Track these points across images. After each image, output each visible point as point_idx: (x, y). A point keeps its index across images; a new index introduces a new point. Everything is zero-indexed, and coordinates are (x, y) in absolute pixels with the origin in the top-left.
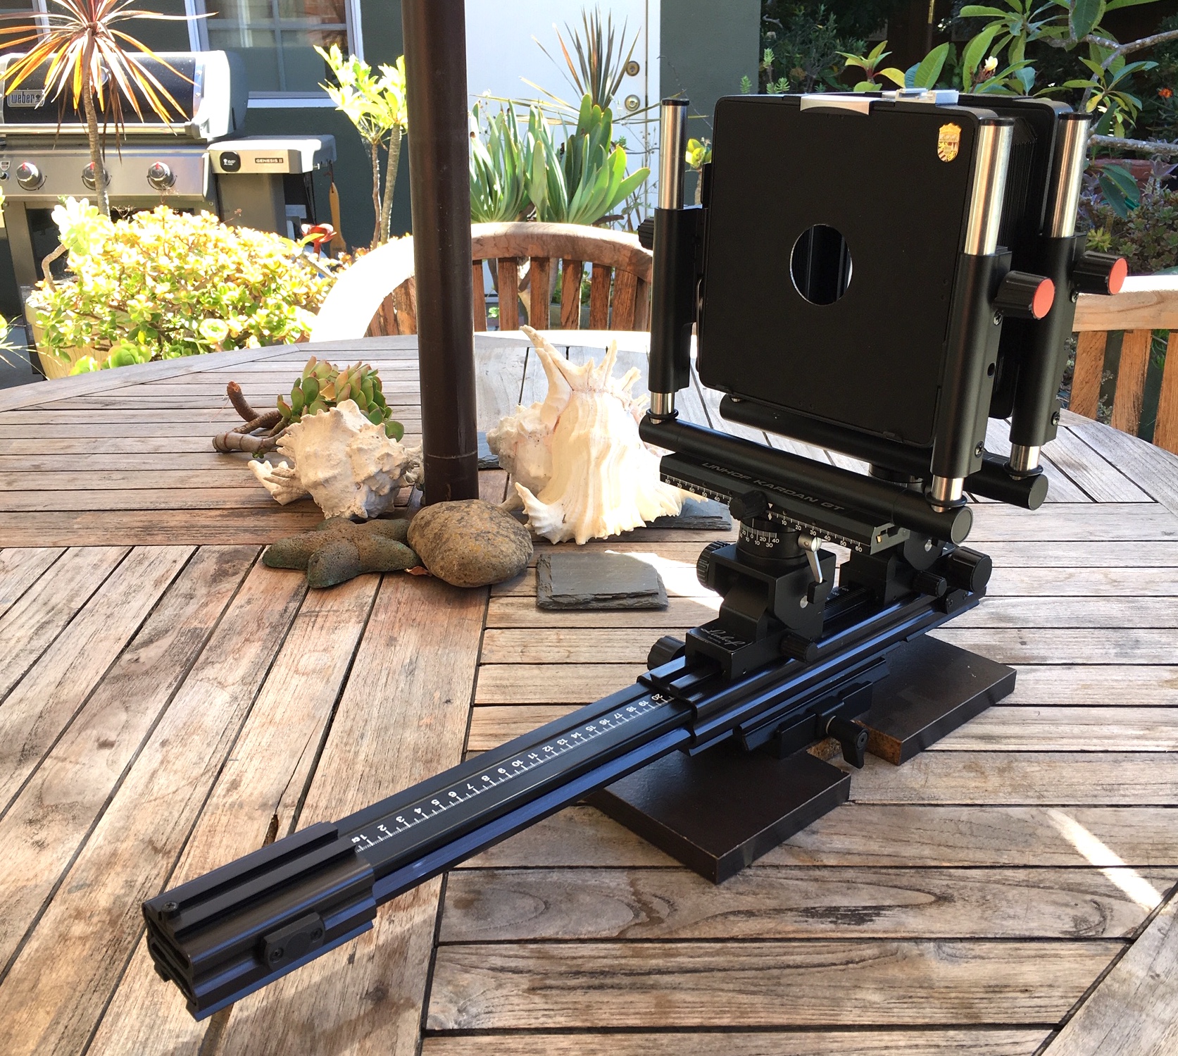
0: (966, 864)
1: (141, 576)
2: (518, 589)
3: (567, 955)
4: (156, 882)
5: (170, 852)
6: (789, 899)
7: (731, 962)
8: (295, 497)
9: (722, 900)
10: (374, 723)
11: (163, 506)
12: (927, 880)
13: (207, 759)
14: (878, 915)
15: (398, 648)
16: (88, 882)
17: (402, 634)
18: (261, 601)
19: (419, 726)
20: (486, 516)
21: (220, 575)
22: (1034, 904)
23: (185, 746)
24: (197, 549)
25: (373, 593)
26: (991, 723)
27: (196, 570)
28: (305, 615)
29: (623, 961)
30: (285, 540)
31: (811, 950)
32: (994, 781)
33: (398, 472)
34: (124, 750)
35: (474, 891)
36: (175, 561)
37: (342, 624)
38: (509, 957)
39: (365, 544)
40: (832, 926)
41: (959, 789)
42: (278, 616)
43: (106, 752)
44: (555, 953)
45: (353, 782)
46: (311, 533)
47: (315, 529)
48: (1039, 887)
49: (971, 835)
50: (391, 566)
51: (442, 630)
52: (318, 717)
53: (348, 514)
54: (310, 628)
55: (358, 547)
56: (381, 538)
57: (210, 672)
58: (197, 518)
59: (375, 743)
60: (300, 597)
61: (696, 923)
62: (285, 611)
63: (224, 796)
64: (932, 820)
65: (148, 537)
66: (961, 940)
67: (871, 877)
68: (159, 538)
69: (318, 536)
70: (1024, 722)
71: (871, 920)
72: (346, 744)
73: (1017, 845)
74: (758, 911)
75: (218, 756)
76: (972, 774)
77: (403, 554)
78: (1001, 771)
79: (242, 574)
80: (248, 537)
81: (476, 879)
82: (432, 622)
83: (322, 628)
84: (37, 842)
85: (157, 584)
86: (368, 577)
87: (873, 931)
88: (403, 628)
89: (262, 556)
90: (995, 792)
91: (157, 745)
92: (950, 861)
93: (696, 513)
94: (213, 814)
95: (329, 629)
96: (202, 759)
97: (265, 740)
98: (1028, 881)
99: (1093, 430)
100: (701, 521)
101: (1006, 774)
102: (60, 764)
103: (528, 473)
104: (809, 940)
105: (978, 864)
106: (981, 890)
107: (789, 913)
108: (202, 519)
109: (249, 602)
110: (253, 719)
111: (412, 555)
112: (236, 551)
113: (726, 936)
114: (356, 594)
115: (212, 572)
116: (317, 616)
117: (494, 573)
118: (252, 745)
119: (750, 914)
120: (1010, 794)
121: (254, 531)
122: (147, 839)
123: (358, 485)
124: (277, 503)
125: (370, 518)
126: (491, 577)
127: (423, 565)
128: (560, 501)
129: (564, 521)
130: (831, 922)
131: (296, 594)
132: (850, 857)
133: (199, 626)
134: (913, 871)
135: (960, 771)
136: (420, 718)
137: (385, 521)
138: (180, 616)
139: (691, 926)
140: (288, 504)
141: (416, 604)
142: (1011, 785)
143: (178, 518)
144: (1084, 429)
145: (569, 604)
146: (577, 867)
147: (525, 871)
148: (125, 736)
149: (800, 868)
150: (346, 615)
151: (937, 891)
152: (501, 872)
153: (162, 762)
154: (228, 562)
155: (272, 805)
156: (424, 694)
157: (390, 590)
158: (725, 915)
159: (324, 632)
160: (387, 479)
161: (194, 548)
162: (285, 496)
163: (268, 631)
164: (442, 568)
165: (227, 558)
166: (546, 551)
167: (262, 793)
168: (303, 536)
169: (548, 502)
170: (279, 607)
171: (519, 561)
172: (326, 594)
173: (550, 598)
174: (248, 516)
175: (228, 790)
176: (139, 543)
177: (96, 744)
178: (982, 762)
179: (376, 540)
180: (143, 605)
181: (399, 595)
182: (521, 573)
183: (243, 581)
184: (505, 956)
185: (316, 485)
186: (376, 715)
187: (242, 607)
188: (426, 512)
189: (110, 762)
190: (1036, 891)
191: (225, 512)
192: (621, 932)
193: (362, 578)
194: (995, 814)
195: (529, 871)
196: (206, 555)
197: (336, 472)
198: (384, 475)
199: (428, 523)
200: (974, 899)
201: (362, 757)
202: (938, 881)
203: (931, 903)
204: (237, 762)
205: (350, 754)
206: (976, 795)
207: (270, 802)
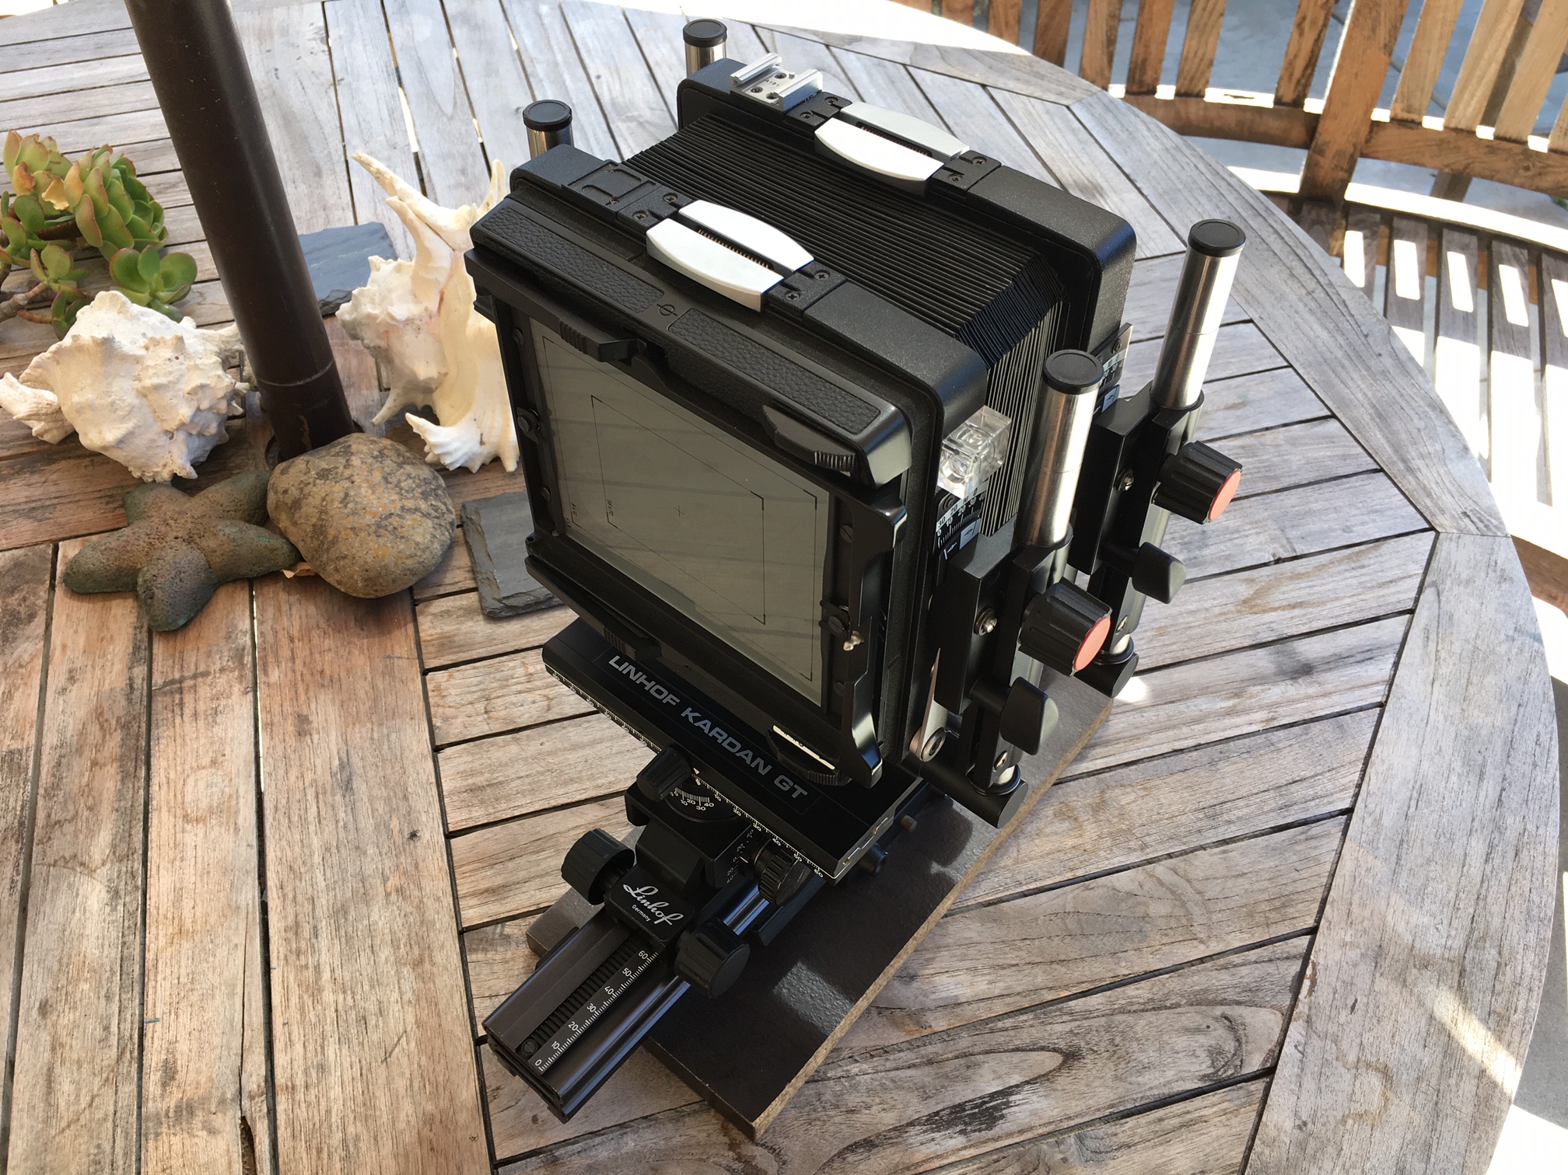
0: (1085, 987)
2: (449, 582)
6: (906, 1105)
9: (832, 1129)
10: (325, 902)
12: (1049, 1028)
13: (114, 1029)
14: (1008, 1105)
15: (316, 737)
17: (313, 706)
18: (89, 671)
19: (388, 895)
21: (9, 623)
22: (1166, 1037)
23: (75, 1007)
25: (247, 624)
28: (163, 692)
32: (1090, 831)
37: (223, 703)
39: (211, 543)
40: (963, 1139)
41: (1056, 856)
42: (124, 703)
45: (328, 1028)
48: (1166, 1008)
49: (1082, 934)
50: (259, 566)
51: (366, 687)
52: (243, 905)
53: (166, 475)
54: (178, 720)
55: (202, 549)
57: (60, 845)
59: (336, 942)
60: (144, 653)
62: (131, 687)
63: (162, 1097)
64: (1036, 919)
66: (1101, 1121)
67: (987, 1039)
69: (134, 535)
71: (1002, 1117)
72: (298, 953)
73: (1132, 941)
74: (878, 1135)
75: (129, 1016)
76: (1066, 825)
78: (1096, 812)
79: (42, 618)
80: (25, 529)
82: (348, 672)
83: (195, 715)
86: (230, 590)
87: (1009, 1135)
88: (312, 694)
89: (60, 568)
90: (1095, 851)
91: (35, 1013)
92: (1066, 987)
94: (157, 1135)
96: (107, 1029)
98: (1153, 1000)
101: (1101, 816)
105: (1097, 987)
106: (1108, 1029)
107: (913, 1131)
109: (72, 679)
110: (153, 929)
111: (286, 548)
112: (18, 564)
114: (222, 629)
116: (181, 691)
118: (168, 985)
119: (870, 1144)
123: (171, 436)
129: (482, 444)
130: (961, 1132)
131: (136, 648)
133: (14, 745)
134: (1031, 1015)
135: (1051, 823)
136: (385, 880)
140: (64, 440)
141: (316, 639)
142: (1109, 834)
147: (591, 1142)
149: (908, 1046)
150: (223, 681)
151: (1062, 1045)
152: (563, 1153)
153: (54, 1050)
154: (12, 591)
155: (233, 1100)
156: (377, 827)
157: (269, 612)
158: (843, 1154)
159: (201, 723)
160: (210, 415)
163: (118, 736)
165: (9, 582)
166: (468, 493)
167: (211, 1078)
169: (454, 422)
170: (121, 677)
172: (180, 639)
173: (500, 598)
175: (164, 1085)
178: (1072, 801)
179: (224, 530)
181: (286, 621)
183: (48, 634)
185: (107, 446)
186: (323, 884)
187: (64, 690)
190: (1165, 1013)
193: (222, 594)
194: (1100, 891)
195: (597, 1140)
197: (130, 425)
200: (1102, 1047)
201: (326, 975)
202: (1059, 1028)
203: (1059, 1069)
204: (158, 1025)
205: (310, 974)
206: (1076, 861)
207: (229, 1096)
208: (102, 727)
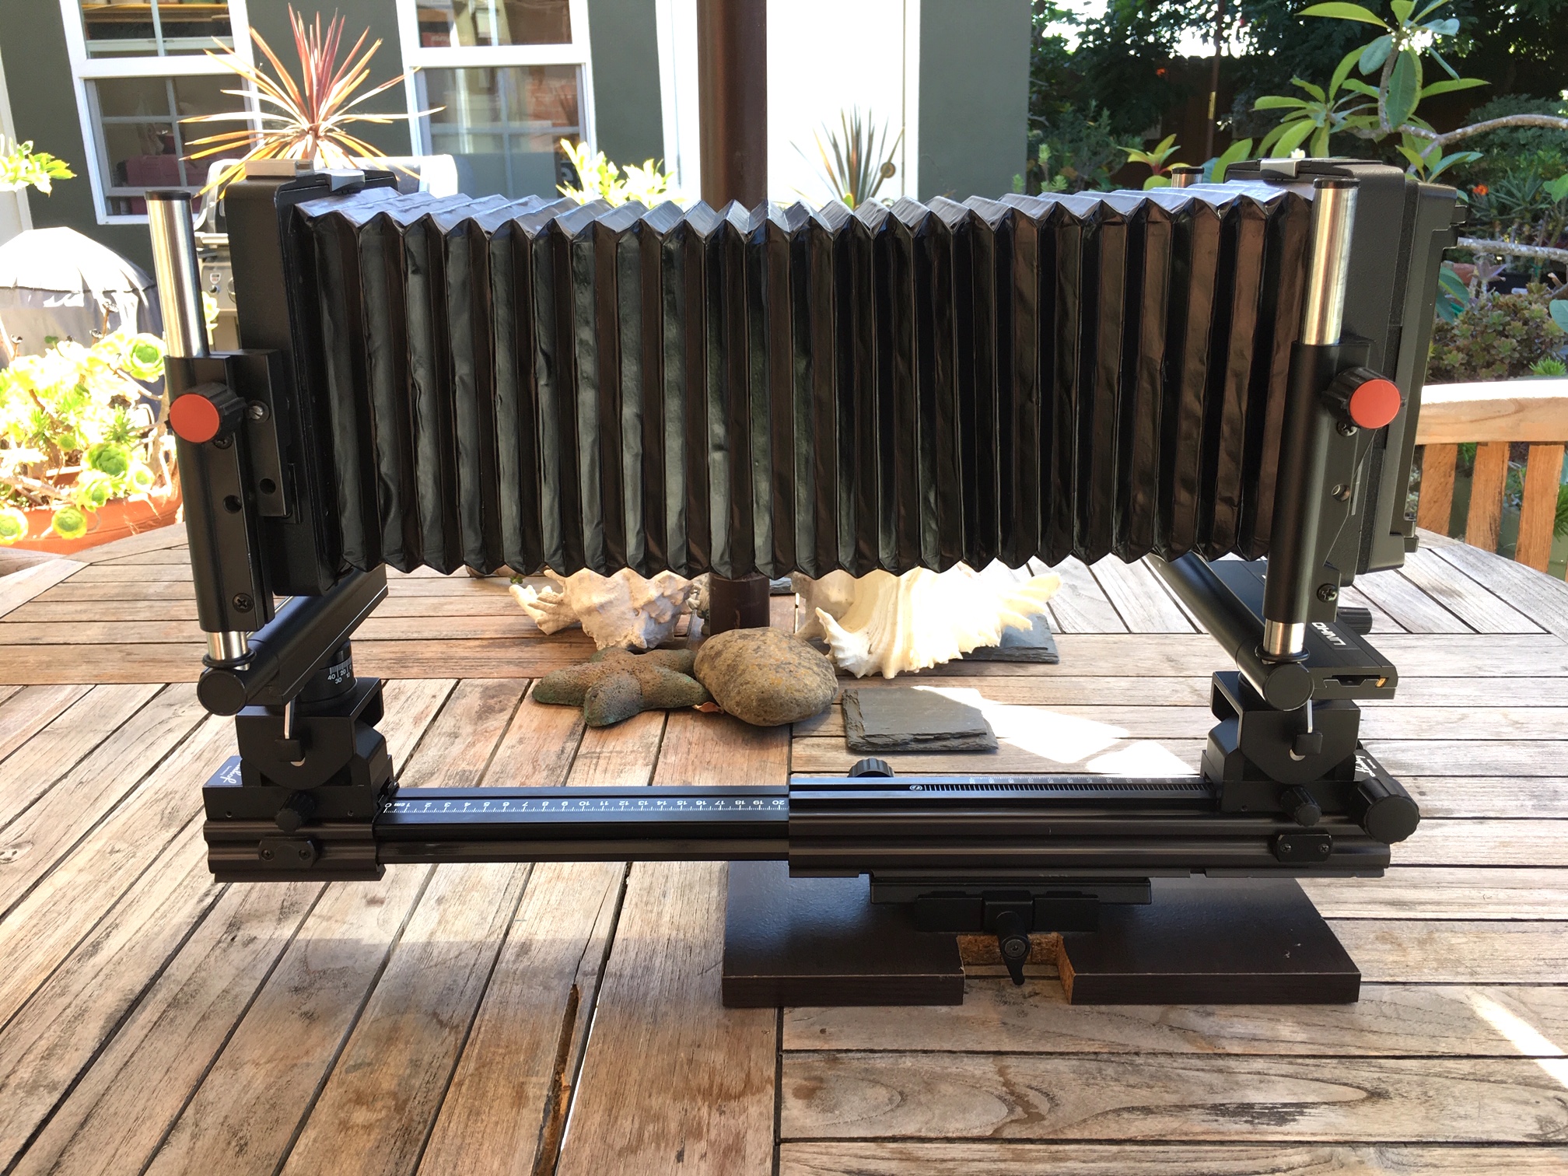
0: (1397, 1053)
1: (398, 712)
2: (823, 729)
3: (934, 1157)
4: (445, 1061)
5: (458, 1026)
6: (1191, 1093)
7: (1133, 1168)
8: (561, 625)
9: (1111, 1093)
10: (676, 880)
11: (415, 636)
12: (1354, 1072)
13: (491, 919)
14: (1302, 1114)
16: (367, 1061)
17: (698, 777)
18: (533, 742)
20: (784, 645)
21: (485, 712)
22: (1486, 1101)
23: (464, 904)
24: (458, 683)
25: (659, 732)
26: (1400, 887)
27: (458, 706)
28: (585, 756)
29: (1002, 1166)
30: (557, 672)
31: (1226, 1155)
32: (1415, 955)
33: (681, 596)
34: (396, 908)
35: (815, 1078)
36: (434, 697)
37: (628, 767)
38: (867, 1158)
39: (647, 676)
40: (1248, 1127)
41: (1375, 964)
42: (554, 758)
43: (376, 910)
44: (920, 1154)
46: (586, 665)
47: (588, 660)
48: (1489, 1081)
49: (1398, 1018)
50: (677, 701)
51: (742, 774)
53: (624, 644)
54: (592, 771)
55: (639, 680)
56: (666, 671)
58: (454, 649)
59: (680, 903)
60: (577, 737)
61: (1085, 1121)
62: (563, 751)
63: (514, 962)
65: (402, 670)
66: (1406, 1144)
67: (1285, 1067)
68: (415, 671)
69: (593, 668)
70: (1439, 885)
71: (1294, 1120)
72: (647, 904)
73: (1455, 1031)
74: (1157, 1107)
75: (503, 915)
76: (1388, 947)
77: (691, 688)
78: (1422, 943)
79: (510, 711)
80: (512, 670)
81: (817, 1064)
82: (729, 765)
83: (606, 771)
84: (306, 1014)
85: (417, 720)
86: (651, 714)
87: (1299, 1134)
88: (698, 772)
89: (530, 690)
90: (1419, 967)
91: (433, 902)
92: (1377, 1049)
93: (1017, 644)
94: (502, 982)
95: (613, 771)
96: (484, 919)
97: (553, 898)
98: (1473, 1074)
99: (1460, 552)
100: (1024, 652)
101: (1428, 947)
102: (325, 924)
103: (827, 598)
104: (1222, 1143)
105: (1412, 1053)
106: (1422, 1084)
107: (1194, 1111)
108: (459, 650)
109: (521, 741)
110: (538, 873)
111: (701, 689)
112: (501, 686)
113: (1122, 1137)
114: (639, 732)
115: (477, 708)
116: (599, 758)
117: (798, 709)
118: (539, 903)
119: (1147, 1111)
120: (1436, 970)
121: (519, 663)
122: (430, 1011)
123: (636, 611)
124: (542, 633)
125: (649, 649)
126: (794, 715)
127: (713, 700)
128: (865, 629)
129: (870, 652)
130: (1246, 1122)
131: (572, 733)
132: (1256, 1043)
133: (467, 768)
134: (1335, 1061)
135: (1372, 943)
137: (668, 652)
138: (445, 758)
139: (1079, 1124)
140: (554, 634)
141: (709, 744)
142: (1435, 960)
143: (434, 649)
144: (1451, 551)
145: (886, 745)
146: (932, 1051)
147: (871, 1055)
148: (397, 892)
149: (1198, 1056)
150: (631, 757)
151: (1368, 1086)
152: (844, 1055)
153: (440, 922)
154: (493, 697)
155: (570, 974)
157: (678, 728)
158: (1117, 1112)
159: (608, 775)
160: (669, 604)
161: (454, 682)
162: (551, 624)
163: (545, 773)
164: (738, 704)
165: (492, 693)
166: (851, 686)
167: (556, 959)
168: (577, 668)
169: (852, 629)
170: (555, 747)
171: (825, 696)
172: (606, 732)
173: (863, 738)
174: (510, 646)
175: (518, 956)
176: (393, 676)
177: (364, 901)
178: (1397, 933)
179: (659, 671)
180: (404, 745)
181: (688, 735)
182: (825, 711)
183: (511, 719)
184: (861, 1157)
185: (590, 611)
187: (513, 747)
188: (716, 641)
189: (381, 922)
190: (1486, 1085)
191: (485, 643)
192: (996, 1131)
193: (644, 716)
194: (1423, 994)
195: (877, 1055)
196: (469, 689)
197: (611, 596)
198: (666, 600)
199: (719, 654)
200: (1413, 1095)
201: (666, 918)
202: (1367, 1074)
203: (1363, 1101)
204: (524, 924)
205: (654, 916)
206: (1396, 971)
207: (567, 970)
208: (534, 767)
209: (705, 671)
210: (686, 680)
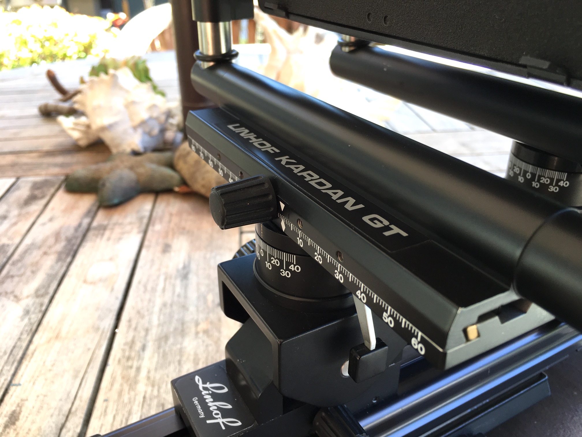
8: (91, 141)
10: (155, 332)
15: (173, 253)
18: (60, 219)
21: (31, 199)
24: (18, 180)
25: (150, 209)
27: (13, 196)
28: (95, 228)
30: (81, 171)
37: (125, 236)
39: (141, 170)
42: (73, 231)
46: (102, 164)
47: (104, 161)
50: (163, 186)
52: (102, 328)
53: (128, 150)
54: (98, 240)
55: (136, 173)
56: (155, 166)
58: (21, 159)
60: (92, 214)
62: (79, 226)
69: (105, 166)
77: (172, 176)
79: (48, 198)
80: (57, 170)
86: (145, 195)
88: (176, 236)
95: (114, 241)
97: (49, 359)
111: (178, 177)
112: (46, 181)
114: (135, 209)
115: (25, 197)
116: (105, 229)
123: (135, 128)
124: (79, 146)
125: (145, 152)
127: (186, 184)
131: (89, 212)
133: (7, 243)
137: (159, 154)
140: (87, 146)
141: (184, 215)
143: (7, 160)
150: (129, 228)
154: (38, 189)
157: (163, 206)
159: (111, 242)
160: (156, 123)
161: (15, 179)
162: (84, 140)
163: (63, 243)
164: (203, 186)
165: (38, 186)
168: (96, 166)
170: (76, 222)
172: (113, 210)
174: (58, 155)
179: (150, 166)
181: (170, 209)
183: (47, 204)
185: (103, 129)
186: (156, 323)
187: (43, 225)
191: (42, 154)
193: (140, 197)
196: (24, 184)
197: (117, 119)
198: (154, 121)
201: (144, 374)
204: (19, 388)
208: (56, 239)
209: (181, 165)
210: (168, 171)
